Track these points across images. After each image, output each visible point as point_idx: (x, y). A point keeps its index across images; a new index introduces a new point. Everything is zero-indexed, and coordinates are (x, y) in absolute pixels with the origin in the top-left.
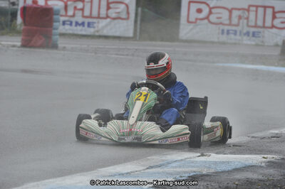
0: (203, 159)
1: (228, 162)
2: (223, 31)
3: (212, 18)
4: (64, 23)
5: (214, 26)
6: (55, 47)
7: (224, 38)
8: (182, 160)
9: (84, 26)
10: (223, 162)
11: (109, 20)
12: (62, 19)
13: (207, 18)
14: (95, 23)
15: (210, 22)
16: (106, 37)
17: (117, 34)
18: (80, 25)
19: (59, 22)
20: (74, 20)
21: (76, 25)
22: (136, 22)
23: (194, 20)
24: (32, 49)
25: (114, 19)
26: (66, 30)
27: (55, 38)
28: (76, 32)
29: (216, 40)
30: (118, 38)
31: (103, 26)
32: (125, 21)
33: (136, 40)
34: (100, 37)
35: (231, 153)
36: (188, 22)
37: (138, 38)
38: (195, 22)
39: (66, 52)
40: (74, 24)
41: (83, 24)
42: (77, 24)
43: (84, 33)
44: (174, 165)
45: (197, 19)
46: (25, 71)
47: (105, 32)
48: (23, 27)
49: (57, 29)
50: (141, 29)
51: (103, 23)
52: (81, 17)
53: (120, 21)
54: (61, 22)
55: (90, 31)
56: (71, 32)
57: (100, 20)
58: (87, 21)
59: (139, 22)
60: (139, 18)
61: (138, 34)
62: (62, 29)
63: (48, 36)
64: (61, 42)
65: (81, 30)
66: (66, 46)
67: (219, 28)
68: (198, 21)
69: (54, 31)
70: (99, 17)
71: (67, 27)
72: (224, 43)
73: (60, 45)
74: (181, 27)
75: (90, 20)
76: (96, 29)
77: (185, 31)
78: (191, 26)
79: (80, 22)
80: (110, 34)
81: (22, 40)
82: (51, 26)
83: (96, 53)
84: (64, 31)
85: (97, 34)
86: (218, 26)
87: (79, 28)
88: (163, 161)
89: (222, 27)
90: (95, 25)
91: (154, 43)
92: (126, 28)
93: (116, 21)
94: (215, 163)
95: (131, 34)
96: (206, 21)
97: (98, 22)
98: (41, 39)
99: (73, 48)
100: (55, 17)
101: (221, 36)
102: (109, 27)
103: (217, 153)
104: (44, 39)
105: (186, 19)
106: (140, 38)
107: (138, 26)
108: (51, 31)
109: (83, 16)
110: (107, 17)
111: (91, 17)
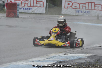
1: (74, 57)
2: (77, 11)
3: (73, 7)
4: (21, 9)
5: (74, 9)
6: (18, 17)
7: (77, 14)
8: (58, 56)
10: (73, 57)
11: (37, 7)
13: (71, 6)
14: (32, 8)
15: (72, 8)
16: (36, 14)
17: (39, 12)
18: (27, 9)
19: (19, 8)
20: (24, 7)
21: (25, 9)
22: (46, 8)
23: (67, 7)
24: (9, 18)
26: (22, 11)
27: (17, 14)
28: (25, 12)
29: (75, 14)
30: (40, 14)
31: (35, 10)
32: (42, 8)
34: (34, 13)
35: (75, 54)
36: (65, 8)
38: (67, 8)
39: (21, 19)
40: (24, 9)
41: (28, 9)
42: (26, 9)
43: (28, 12)
44: (55, 58)
45: (68, 7)
47: (36, 12)
48: (7, 10)
49: (18, 11)
51: (35, 8)
52: (27, 7)
54: (20, 8)
55: (30, 11)
56: (24, 12)
57: (34, 8)
58: (29, 8)
61: (47, 12)
62: (20, 11)
63: (15, 13)
64: (20, 15)
65: (27, 11)
66: (22, 17)
68: (68, 8)
69: (17, 12)
70: (33, 6)
71: (22, 10)
72: (77, 15)
73: (19, 16)
74: (62, 10)
75: (30, 8)
76: (32, 11)
77: (64, 11)
78: (66, 9)
80: (37, 12)
81: (6, 14)
83: (32, 19)
84: (21, 11)
85: (33, 12)
87: (26, 10)
88: (52, 56)
89: (77, 10)
90: (32, 9)
91: (53, 15)
92: (43, 10)
93: (39, 8)
94: (70, 57)
95: (44, 13)
96: (71, 8)
97: (33, 8)
98: (13, 14)
99: (24, 17)
100: (18, 6)
101: (76, 13)
102: (37, 10)
103: (71, 54)
104: (14, 14)
105: (64, 7)
106: (48, 14)
107: (47, 10)
108: (16, 11)
109: (28, 6)
110: (36, 6)
111: (30, 6)
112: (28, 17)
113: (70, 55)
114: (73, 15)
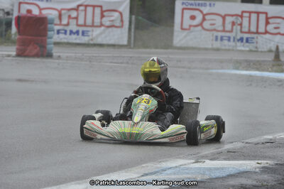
0: (197, 165)
1: (222, 169)
2: (217, 37)
3: (206, 25)
4: (58, 32)
5: (208, 32)
6: (50, 55)
7: (217, 44)
8: (176, 167)
9: (78, 34)
10: (217, 169)
11: (103, 28)
12: (57, 28)
13: (201, 24)
14: (88, 31)
16: (101, 45)
17: (112, 42)
18: (74, 34)
19: (53, 31)
20: (68, 29)
21: (70, 34)
22: (130, 29)
23: (187, 27)
24: (27, 59)
25: (108, 27)
26: (61, 39)
27: (49, 47)
28: (70, 41)
29: (210, 47)
30: (113, 46)
31: (97, 35)
32: (119, 30)
33: (130, 48)
34: (95, 45)
35: (225, 159)
36: (182, 29)
37: (132, 46)
38: (189, 29)
39: (61, 61)
40: (68, 32)
41: (77, 32)
42: (71, 32)
43: (78, 41)
44: (168, 172)
45: (190, 26)
46: (20, 80)
47: (99, 41)
48: (18, 37)
49: (51, 38)
50: (135, 36)
51: (97, 31)
52: (75, 26)
53: (114, 29)
54: (56, 31)
55: (85, 40)
56: (66, 41)
57: (94, 29)
58: (81, 29)
59: (133, 30)
60: (133, 26)
61: (132, 41)
62: (56, 38)
63: (43, 45)
64: (56, 51)
65: (76, 39)
66: (61, 54)
67: (213, 35)
68: (192, 28)
69: (49, 40)
70: (93, 26)
71: (62, 36)
72: (218, 50)
73: (54, 54)
74: (175, 34)
75: (85, 29)
76: (91, 37)
77: (179, 38)
78: (185, 33)
79: (74, 30)
80: (104, 42)
81: (17, 49)
82: (45, 35)
83: (90, 61)
84: (58, 40)
85: (91, 42)
86: (212, 33)
87: (74, 36)
88: (158, 168)
89: (216, 34)
90: (90, 33)
91: (148, 50)
92: (121, 36)
93: (110, 29)
94: (210, 169)
95: (125, 42)
96: (200, 28)
97: (93, 31)
98: (36, 48)
99: (67, 57)
100: (49, 26)
101: (214, 42)
102: (103, 36)
103: (211, 160)
104: (38, 48)
105: (179, 26)
106: (134, 46)
107: (132, 34)
108: (46, 40)
109: (78, 25)
110: (102, 25)
111: (85, 25)
112: (77, 55)
113: (209, 164)
114: (206, 49)
